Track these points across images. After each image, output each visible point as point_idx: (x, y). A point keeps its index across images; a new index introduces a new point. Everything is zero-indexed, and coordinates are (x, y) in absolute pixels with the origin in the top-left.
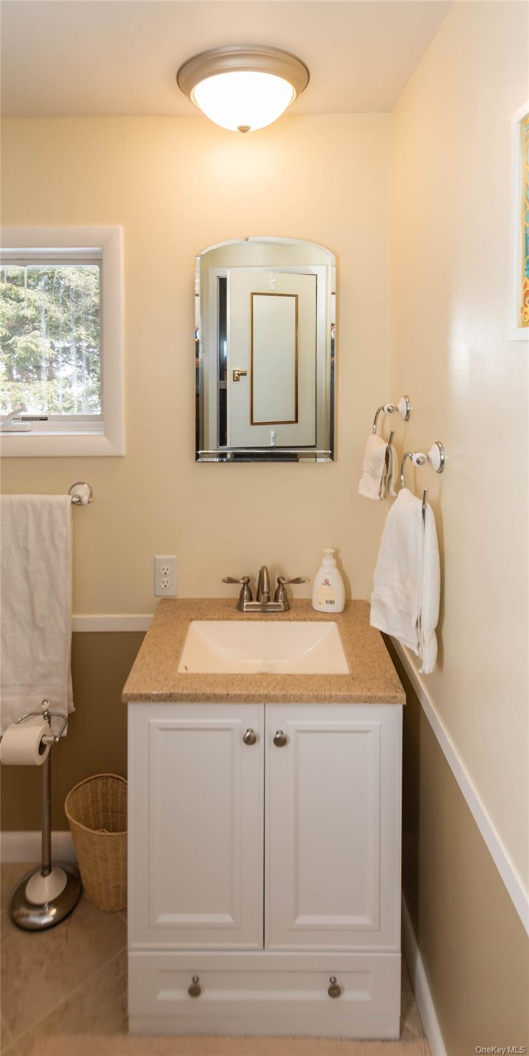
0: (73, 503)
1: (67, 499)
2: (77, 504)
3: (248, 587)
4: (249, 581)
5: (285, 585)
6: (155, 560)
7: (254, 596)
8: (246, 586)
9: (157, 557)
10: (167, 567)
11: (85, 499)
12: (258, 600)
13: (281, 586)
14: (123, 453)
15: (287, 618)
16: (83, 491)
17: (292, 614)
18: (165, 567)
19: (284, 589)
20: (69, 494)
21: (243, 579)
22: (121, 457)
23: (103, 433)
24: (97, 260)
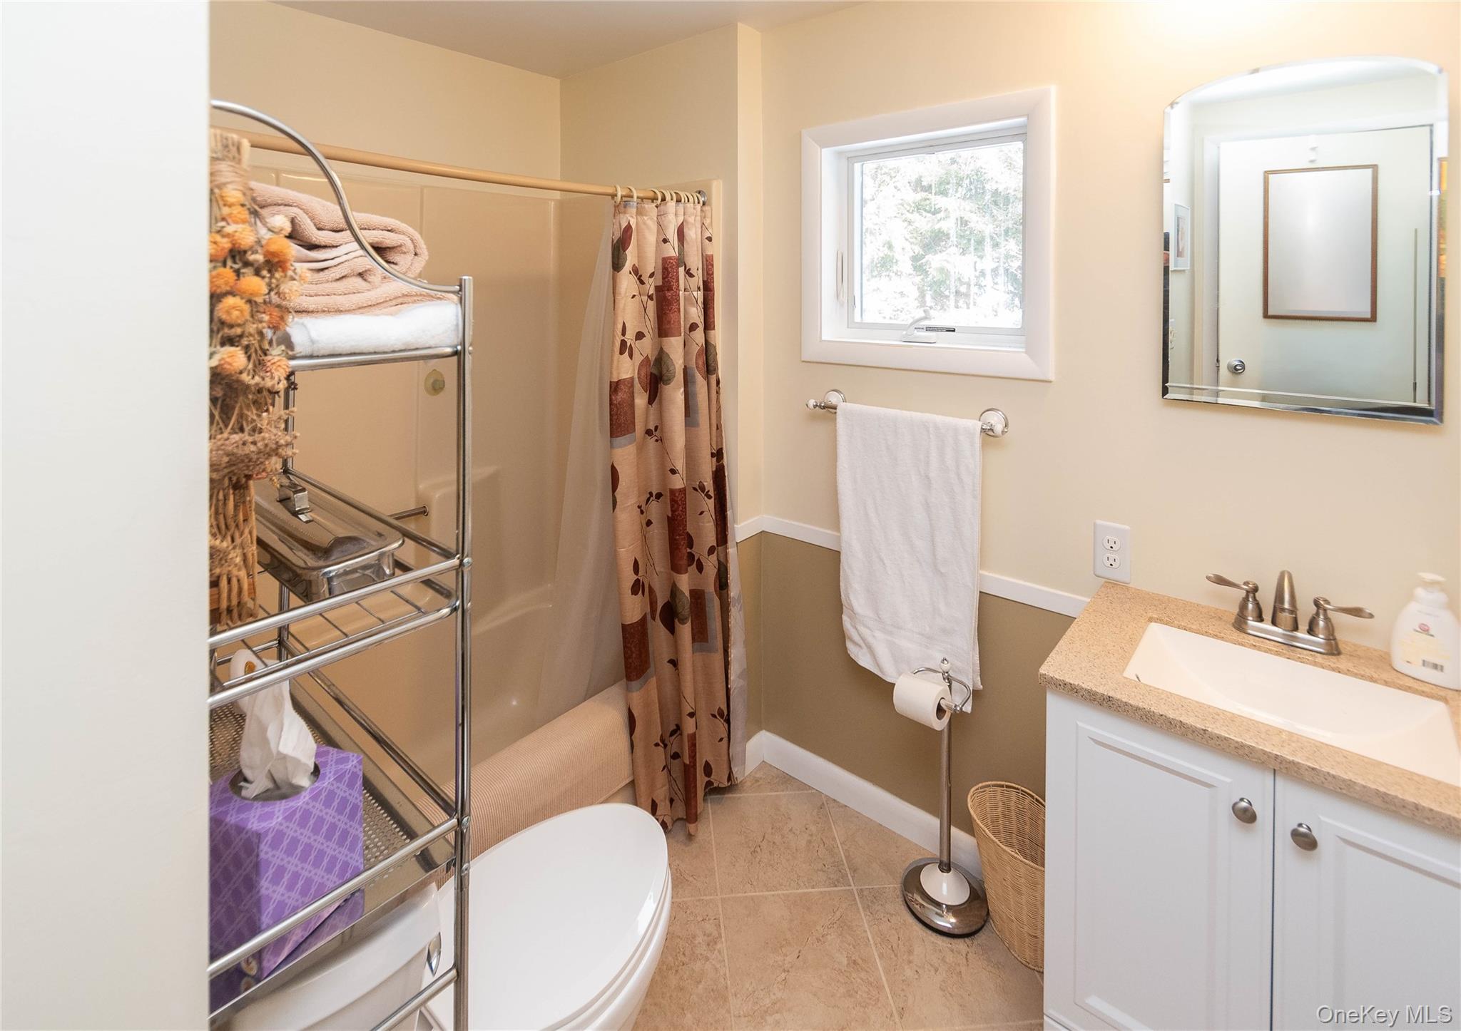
0: (983, 430)
1: (977, 425)
2: (987, 432)
3: (1254, 598)
4: (1256, 589)
5: (1328, 612)
6: (1095, 524)
7: (1267, 615)
8: (1251, 595)
9: (1099, 522)
10: (1115, 539)
11: (999, 428)
12: (1274, 623)
13: (1321, 611)
14: (1051, 377)
15: (1333, 665)
16: (996, 420)
17: (1342, 662)
18: (1112, 538)
19: (1327, 619)
20: (979, 420)
21: (1246, 583)
22: (1050, 382)
23: (1024, 350)
24: (1021, 134)
